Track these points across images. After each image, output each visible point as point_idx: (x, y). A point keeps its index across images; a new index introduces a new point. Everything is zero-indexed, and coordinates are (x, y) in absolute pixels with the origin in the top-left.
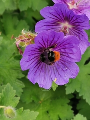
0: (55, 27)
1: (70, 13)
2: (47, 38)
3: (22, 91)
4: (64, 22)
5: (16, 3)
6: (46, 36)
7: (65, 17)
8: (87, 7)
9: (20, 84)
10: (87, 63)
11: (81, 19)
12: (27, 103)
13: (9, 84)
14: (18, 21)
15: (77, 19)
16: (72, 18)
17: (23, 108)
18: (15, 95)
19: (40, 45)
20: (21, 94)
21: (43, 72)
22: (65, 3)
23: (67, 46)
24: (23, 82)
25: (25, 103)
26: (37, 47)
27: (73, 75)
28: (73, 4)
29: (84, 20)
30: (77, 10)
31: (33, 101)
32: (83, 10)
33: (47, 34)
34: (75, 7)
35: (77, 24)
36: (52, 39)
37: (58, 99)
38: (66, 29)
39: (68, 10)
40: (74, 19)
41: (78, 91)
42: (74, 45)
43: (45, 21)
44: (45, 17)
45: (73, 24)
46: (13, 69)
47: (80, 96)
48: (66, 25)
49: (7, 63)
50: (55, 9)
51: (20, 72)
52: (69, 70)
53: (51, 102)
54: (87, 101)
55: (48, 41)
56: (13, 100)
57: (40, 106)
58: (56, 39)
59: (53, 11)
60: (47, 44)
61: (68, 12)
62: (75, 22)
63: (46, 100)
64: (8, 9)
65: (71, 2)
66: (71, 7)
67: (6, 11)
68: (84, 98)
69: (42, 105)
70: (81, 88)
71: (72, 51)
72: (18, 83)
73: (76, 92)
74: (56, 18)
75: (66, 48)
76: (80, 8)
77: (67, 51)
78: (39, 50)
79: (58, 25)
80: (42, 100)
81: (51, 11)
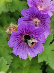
0: (30, 21)
1: (38, 13)
2: (25, 27)
3: (11, 61)
4: (35, 18)
5: (8, 7)
6: (24, 26)
7: (36, 15)
8: (49, 9)
9: (10, 57)
10: (51, 43)
11: (45, 16)
12: (15, 68)
13: (3, 57)
14: (10, 18)
15: (43, 16)
16: (40, 16)
17: (11, 72)
18: (6, 64)
19: (21, 32)
20: (11, 63)
21: (22, 48)
22: (36, 6)
23: (37, 33)
24: (12, 56)
25: (14, 68)
26: (18, 33)
27: (40, 51)
28: (41, 7)
29: (47, 17)
30: (43, 11)
31: (19, 67)
32: (47, 10)
33: (25, 25)
34: (42, 9)
35: (43, 19)
36: (28, 28)
37: (34, 65)
38: (36, 22)
39: (37, 11)
40: (41, 16)
41: (46, 61)
42: (41, 33)
43: (23, 17)
44: (23, 15)
45: (41, 20)
46: (6, 48)
47: (47, 63)
48: (36, 20)
49: (3, 44)
50: (29, 10)
51: (10, 49)
52: (37, 48)
53: (30, 68)
54: (51, 67)
55: (25, 29)
56: (5, 67)
57: (23, 70)
58: (30, 29)
59: (29, 12)
60: (24, 31)
61: (37, 12)
62: (42, 18)
63: (26, 66)
64: (3, 11)
65: (40, 6)
66: (40, 9)
67: (2, 12)
68: (49, 65)
69: (24, 69)
70: (47, 59)
71: (40, 36)
72: (9, 56)
73: (44, 61)
74: (30, 16)
75: (36, 34)
76: (45, 10)
77: (37, 36)
78: (20, 35)
79: (32, 20)
80: (24, 66)
81: (27, 12)
